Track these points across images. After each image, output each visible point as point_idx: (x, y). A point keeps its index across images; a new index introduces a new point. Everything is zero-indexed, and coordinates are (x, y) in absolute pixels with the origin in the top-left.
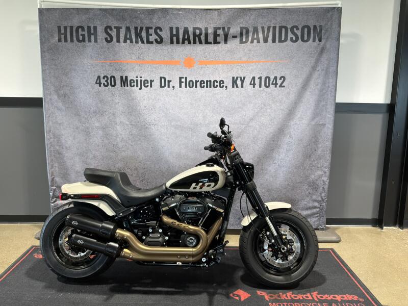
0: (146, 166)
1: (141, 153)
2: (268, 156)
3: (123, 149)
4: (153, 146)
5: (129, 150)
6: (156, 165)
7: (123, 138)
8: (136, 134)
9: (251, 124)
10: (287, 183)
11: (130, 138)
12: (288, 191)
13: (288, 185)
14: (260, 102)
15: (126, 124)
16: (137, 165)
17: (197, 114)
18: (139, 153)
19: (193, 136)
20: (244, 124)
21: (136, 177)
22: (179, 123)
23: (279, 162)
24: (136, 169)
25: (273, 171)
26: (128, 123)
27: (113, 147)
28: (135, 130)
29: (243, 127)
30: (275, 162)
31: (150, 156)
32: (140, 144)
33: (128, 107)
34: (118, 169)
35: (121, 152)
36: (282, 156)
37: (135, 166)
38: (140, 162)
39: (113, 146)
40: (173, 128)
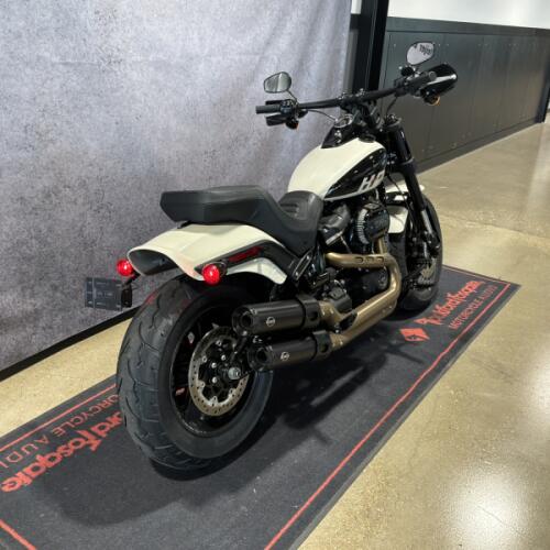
0: (104, 173)
1: (92, 139)
3: (50, 136)
4: (119, 119)
5: (62, 139)
6: (126, 166)
7: (46, 106)
8: (79, 88)
11: (65, 102)
15: (53, 65)
16: (83, 174)
17: (190, 32)
18: (88, 141)
19: (186, 85)
20: (258, 54)
21: (84, 204)
22: (161, 56)
24: (83, 185)
26: (56, 59)
27: (24, 135)
28: (75, 78)
29: (257, 58)
31: (113, 147)
32: (89, 116)
33: (55, 14)
34: (43, 192)
35: (46, 146)
37: (79, 178)
38: (91, 165)
39: (26, 131)
40: (151, 69)
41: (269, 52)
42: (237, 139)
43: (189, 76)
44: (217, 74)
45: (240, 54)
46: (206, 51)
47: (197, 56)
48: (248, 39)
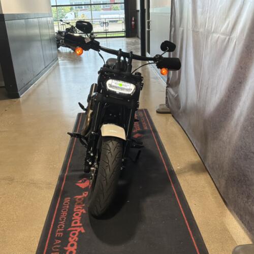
2: (236, 91)
9: (231, 36)
46: (213, 30)
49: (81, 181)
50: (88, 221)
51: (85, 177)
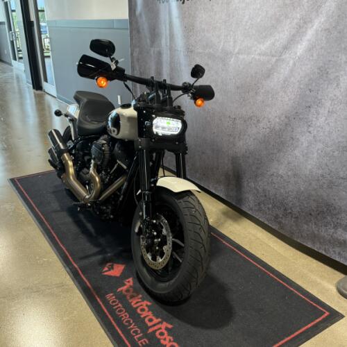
2: (301, 116)
9: (283, 57)
10: (320, 172)
12: (321, 187)
13: (322, 176)
14: (298, 15)
20: (275, 56)
23: (315, 132)
25: (305, 144)
29: (274, 60)
30: (311, 129)
36: (321, 121)
40: (206, 57)
41: (286, 56)
42: (251, 118)
43: (224, 65)
44: (241, 67)
45: (260, 55)
46: (236, 50)
47: (231, 52)
48: (268, 43)
49: (106, 269)
50: (165, 313)
51: (107, 262)
